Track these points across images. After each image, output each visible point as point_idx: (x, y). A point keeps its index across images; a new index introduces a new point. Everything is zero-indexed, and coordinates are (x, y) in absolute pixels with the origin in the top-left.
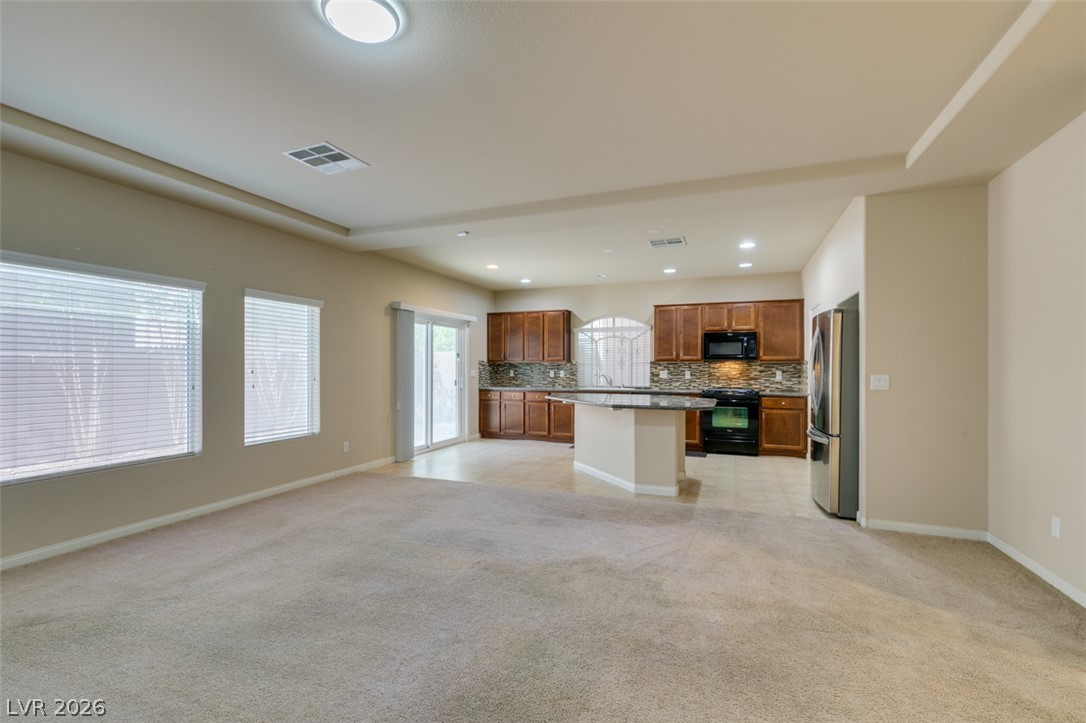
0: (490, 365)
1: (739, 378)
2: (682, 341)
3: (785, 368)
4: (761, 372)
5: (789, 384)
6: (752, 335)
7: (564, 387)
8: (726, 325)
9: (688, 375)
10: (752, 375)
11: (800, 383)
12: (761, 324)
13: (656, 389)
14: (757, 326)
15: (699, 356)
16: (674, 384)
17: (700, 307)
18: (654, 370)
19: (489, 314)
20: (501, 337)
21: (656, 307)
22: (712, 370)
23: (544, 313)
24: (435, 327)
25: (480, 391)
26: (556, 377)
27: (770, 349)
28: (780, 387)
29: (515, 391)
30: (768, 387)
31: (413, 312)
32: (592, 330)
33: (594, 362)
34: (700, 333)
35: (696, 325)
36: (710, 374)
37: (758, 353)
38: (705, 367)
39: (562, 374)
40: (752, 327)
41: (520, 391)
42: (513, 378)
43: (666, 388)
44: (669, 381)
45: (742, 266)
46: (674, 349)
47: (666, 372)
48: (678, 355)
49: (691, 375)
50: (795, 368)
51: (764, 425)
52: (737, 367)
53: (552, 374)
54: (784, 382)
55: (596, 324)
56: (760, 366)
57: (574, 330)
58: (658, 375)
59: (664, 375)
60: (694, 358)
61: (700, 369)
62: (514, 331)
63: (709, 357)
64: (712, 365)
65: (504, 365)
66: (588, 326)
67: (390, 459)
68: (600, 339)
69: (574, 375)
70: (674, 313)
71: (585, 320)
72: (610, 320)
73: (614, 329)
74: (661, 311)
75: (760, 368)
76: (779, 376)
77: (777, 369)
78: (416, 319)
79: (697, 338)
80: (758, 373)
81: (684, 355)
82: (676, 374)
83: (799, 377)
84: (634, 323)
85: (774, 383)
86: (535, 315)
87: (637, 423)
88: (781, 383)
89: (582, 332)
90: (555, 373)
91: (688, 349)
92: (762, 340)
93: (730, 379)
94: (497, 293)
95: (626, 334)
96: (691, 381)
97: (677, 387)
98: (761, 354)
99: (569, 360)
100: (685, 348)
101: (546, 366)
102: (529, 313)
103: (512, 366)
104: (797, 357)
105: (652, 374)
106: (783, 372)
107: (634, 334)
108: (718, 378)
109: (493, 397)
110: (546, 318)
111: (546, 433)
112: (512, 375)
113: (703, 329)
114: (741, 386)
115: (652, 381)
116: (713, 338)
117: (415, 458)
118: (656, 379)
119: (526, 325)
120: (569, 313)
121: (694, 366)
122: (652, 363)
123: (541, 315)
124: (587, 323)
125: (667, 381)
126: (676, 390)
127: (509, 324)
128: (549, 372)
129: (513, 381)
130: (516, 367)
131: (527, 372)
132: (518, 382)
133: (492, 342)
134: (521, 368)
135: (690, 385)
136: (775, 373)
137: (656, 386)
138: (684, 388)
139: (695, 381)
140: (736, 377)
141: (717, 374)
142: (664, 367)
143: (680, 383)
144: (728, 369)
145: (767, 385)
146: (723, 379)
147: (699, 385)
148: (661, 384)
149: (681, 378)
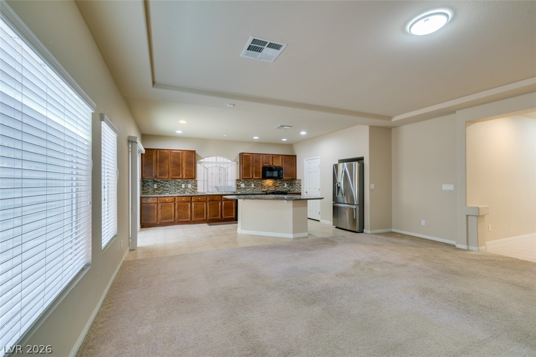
0: (142, 181)
2: (254, 170)
3: (287, 182)
4: (280, 184)
6: (281, 168)
7: (190, 193)
8: (271, 164)
9: (253, 186)
10: (277, 185)
11: (292, 188)
12: (283, 164)
13: (239, 193)
15: (261, 177)
17: (261, 155)
18: (238, 183)
20: (152, 164)
21: (241, 153)
22: (263, 183)
23: (182, 152)
25: (141, 198)
26: (186, 188)
33: (206, 178)
34: (261, 167)
35: (260, 163)
36: (262, 185)
39: (189, 186)
40: (280, 165)
42: (156, 189)
43: (243, 192)
44: (245, 189)
45: (283, 140)
47: (244, 184)
48: (253, 176)
52: (272, 182)
53: (183, 186)
55: (206, 160)
56: (281, 181)
57: (197, 162)
58: (240, 186)
59: (243, 185)
60: (259, 178)
61: (258, 183)
62: (162, 161)
63: (265, 177)
64: (262, 181)
66: (203, 160)
68: (209, 167)
69: (197, 186)
70: (251, 157)
71: (203, 157)
72: (215, 158)
73: (216, 162)
74: (245, 156)
77: (285, 182)
79: (260, 169)
81: (255, 176)
82: (248, 185)
83: (292, 186)
84: (226, 160)
85: (284, 188)
86: (176, 152)
87: (293, 207)
88: (286, 188)
89: (199, 164)
90: (185, 186)
91: (257, 174)
92: (284, 171)
93: (269, 187)
94: (144, 136)
95: (222, 165)
96: (254, 188)
97: (248, 191)
98: (283, 176)
99: (194, 179)
100: (255, 173)
101: (179, 182)
103: (156, 182)
104: (295, 178)
105: (238, 185)
106: (287, 184)
107: (226, 166)
109: (152, 201)
110: (184, 154)
111: (189, 220)
112: (155, 187)
113: (263, 165)
115: (238, 189)
116: (265, 169)
119: (170, 158)
120: (195, 152)
121: (255, 182)
123: (180, 152)
124: (203, 158)
126: (248, 193)
127: (158, 156)
128: (181, 185)
129: (156, 191)
130: (158, 182)
131: (167, 185)
132: (160, 192)
133: (145, 166)
134: (162, 183)
135: (254, 190)
136: (284, 184)
137: (239, 191)
138: (251, 191)
139: (256, 188)
140: (271, 186)
141: (264, 185)
142: (243, 182)
143: (249, 189)
144: (268, 183)
145: (282, 189)
146: (266, 187)
147: (257, 190)
148: (241, 190)
149: (250, 187)
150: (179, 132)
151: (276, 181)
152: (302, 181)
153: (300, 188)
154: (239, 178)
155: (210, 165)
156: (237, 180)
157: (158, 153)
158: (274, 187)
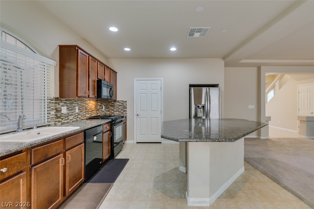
8: (104, 77)
9: (77, 111)
16: (70, 118)
18: (57, 106)
34: (96, 79)
46: (87, 88)
47: (65, 107)
48: (89, 93)
49: (79, 109)
50: (106, 104)
54: (105, 111)
59: (64, 110)
60: (94, 97)
70: (87, 59)
75: (100, 104)
77: (103, 104)
79: (95, 82)
80: (99, 107)
82: (71, 110)
93: (92, 111)
105: (58, 110)
106: (105, 106)
108: (88, 110)
114: (95, 115)
115: (55, 117)
118: (59, 115)
125: (66, 116)
135: (78, 117)
136: (103, 107)
137: (59, 121)
138: (75, 120)
139: (80, 114)
140: (94, 109)
141: (88, 108)
142: (64, 103)
143: (73, 116)
144: (91, 105)
145: (101, 113)
146: (90, 111)
147: (82, 116)
148: (62, 119)
149: (73, 112)
151: (97, 103)
154: (58, 96)
156: (57, 99)
158: (96, 111)
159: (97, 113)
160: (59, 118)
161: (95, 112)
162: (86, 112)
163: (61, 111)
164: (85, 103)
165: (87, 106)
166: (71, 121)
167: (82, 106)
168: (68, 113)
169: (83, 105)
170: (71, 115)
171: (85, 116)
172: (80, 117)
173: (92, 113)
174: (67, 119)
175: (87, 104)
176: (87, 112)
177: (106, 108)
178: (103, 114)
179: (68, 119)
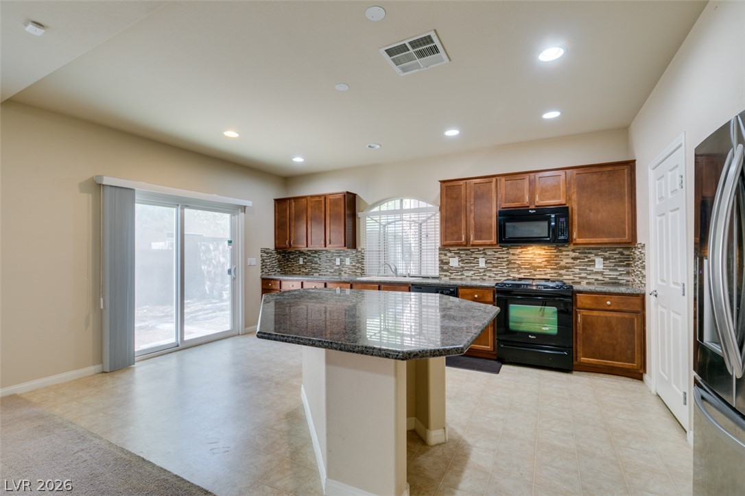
0: (278, 253)
1: (545, 267)
2: (472, 222)
3: (607, 254)
4: (574, 258)
5: (614, 274)
6: (563, 212)
7: (349, 275)
8: (527, 200)
9: (482, 263)
10: (563, 263)
11: (628, 273)
12: (574, 197)
13: (445, 279)
14: (569, 199)
15: (494, 240)
16: (466, 274)
17: (494, 179)
18: (443, 257)
19: (276, 200)
20: (286, 222)
21: (443, 182)
22: (511, 257)
23: (325, 197)
24: (186, 210)
25: (263, 280)
26: (342, 265)
27: (587, 229)
28: (600, 278)
29: (293, 280)
30: (585, 278)
31: (133, 190)
32: (380, 213)
33: (382, 249)
34: (494, 211)
35: (490, 201)
36: (509, 262)
37: (570, 234)
38: (503, 253)
39: (348, 261)
40: (562, 201)
41: (297, 280)
42: (302, 266)
43: (457, 278)
44: (461, 270)
46: (463, 232)
47: (457, 259)
48: (467, 239)
49: (486, 262)
50: (622, 254)
51: (580, 331)
52: (543, 252)
53: (338, 261)
54: (607, 272)
55: (384, 207)
56: (573, 251)
57: (359, 214)
58: (448, 263)
59: (454, 262)
60: (488, 242)
61: (497, 255)
62: (298, 217)
63: (505, 240)
64: (511, 251)
65: (294, 253)
66: (376, 209)
67: (92, 369)
68: (389, 223)
69: (360, 263)
70: (463, 188)
71: (370, 203)
72: (398, 202)
73: (402, 211)
74: (450, 188)
75: (573, 254)
76: (599, 264)
77: (597, 255)
78: (137, 197)
79: (491, 218)
80: (571, 261)
81: (476, 238)
82: (469, 262)
83: (628, 265)
84: (423, 205)
85: (592, 273)
86: (317, 199)
88: (602, 273)
90: (341, 261)
91: (479, 232)
92: (576, 218)
93: (535, 268)
94: (286, 178)
95: (415, 216)
96: (486, 270)
97: (470, 276)
98: (575, 236)
99: (354, 246)
100: (476, 231)
101: (333, 253)
102: (312, 197)
103: (301, 253)
104: (626, 238)
105: (442, 262)
106: (605, 259)
107: (423, 216)
108: (519, 266)
109: (274, 287)
110: (328, 201)
112: (301, 263)
113: (498, 206)
114: (548, 277)
115: (442, 269)
116: (509, 216)
117: (136, 364)
118: (445, 267)
119: (309, 210)
120: (354, 195)
121: (489, 252)
122: (440, 249)
123: (323, 199)
124: (373, 206)
125: (457, 270)
126: (468, 281)
127: (293, 209)
128: (335, 261)
129: (303, 270)
130: (305, 254)
131: (315, 259)
132: (307, 271)
133: (278, 228)
134: (309, 256)
135: (485, 275)
136: (594, 261)
137: (446, 276)
138: (478, 278)
139: (490, 270)
140: (542, 265)
141: (517, 262)
142: (455, 253)
143: (473, 272)
144: (531, 256)
145: (583, 275)
146: (525, 268)
147: (496, 274)
148: (451, 273)
149: (474, 267)
150: (298, 160)
151: (561, 251)
152: (645, 251)
153: (644, 276)
155: (391, 218)
157: (293, 203)
158: (552, 269)
159: (561, 275)
160: (447, 271)
161: (549, 271)
162: (508, 268)
163: (449, 263)
164: (508, 253)
165: (515, 257)
166: (469, 279)
167: (499, 258)
168: (462, 267)
169: (501, 256)
170: (467, 270)
171: (509, 276)
172: (493, 275)
173: (536, 273)
174: (459, 274)
175: (513, 254)
176: (514, 268)
177: (621, 266)
178: (597, 280)
179: (462, 275)
